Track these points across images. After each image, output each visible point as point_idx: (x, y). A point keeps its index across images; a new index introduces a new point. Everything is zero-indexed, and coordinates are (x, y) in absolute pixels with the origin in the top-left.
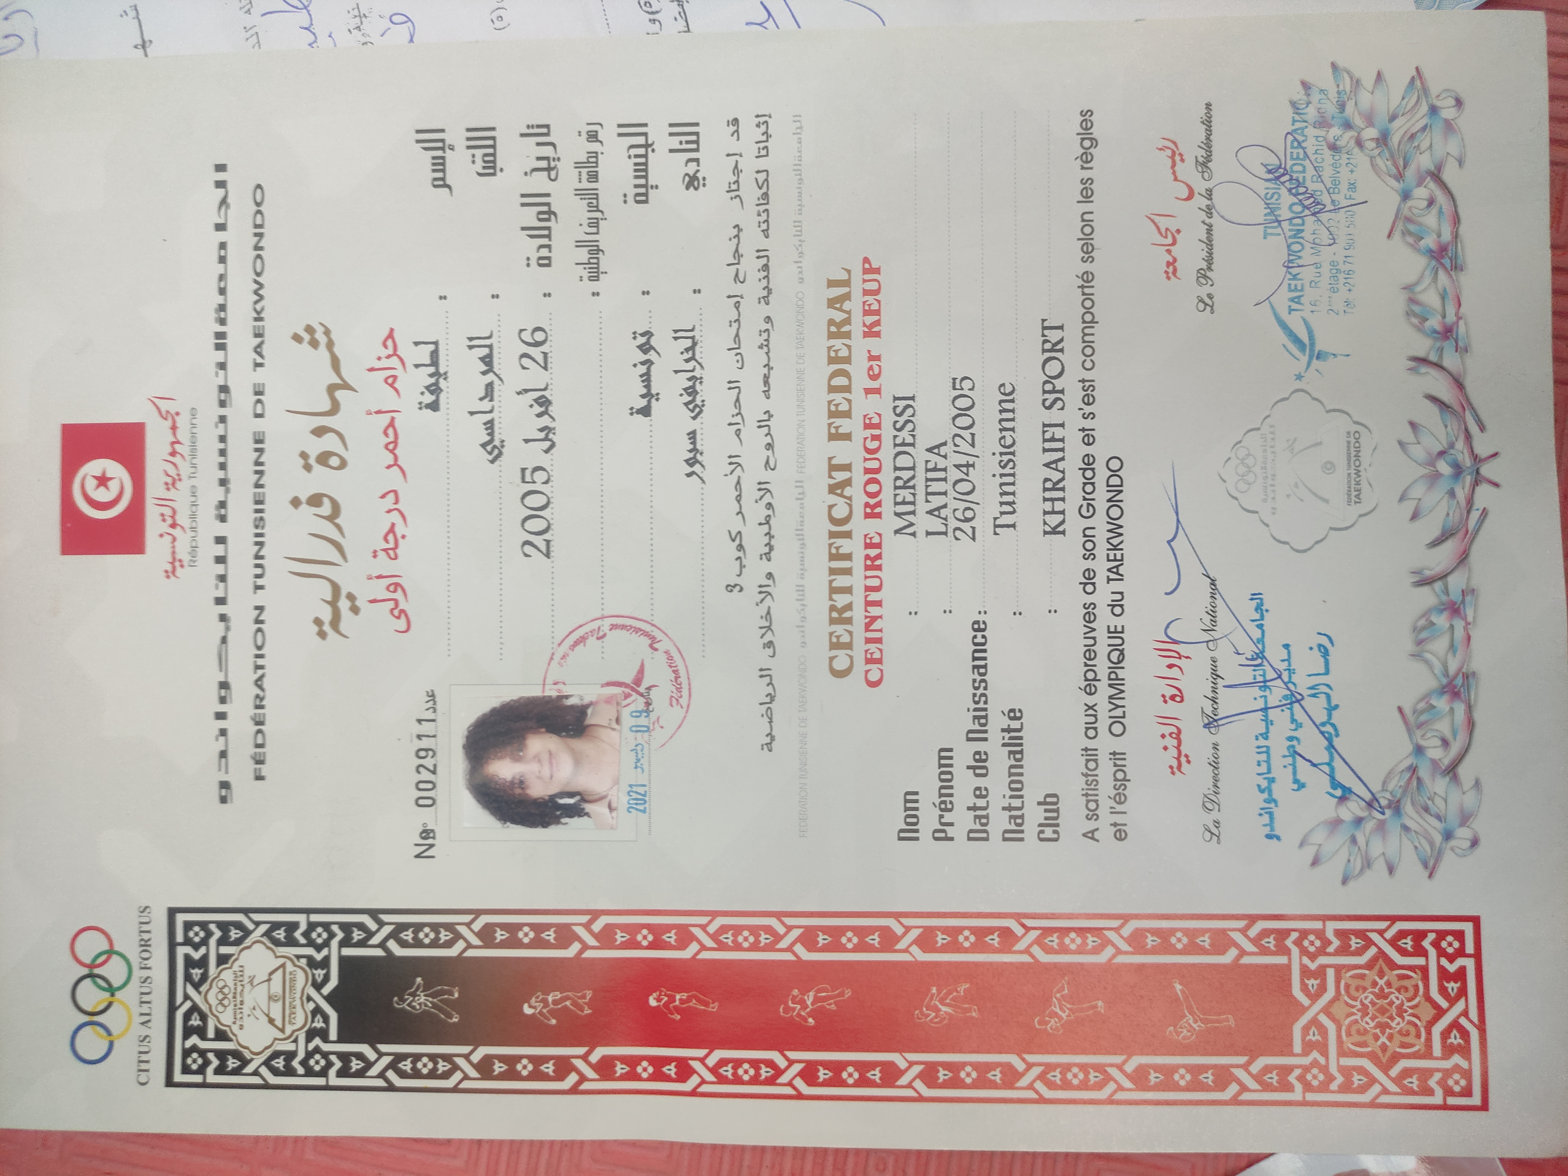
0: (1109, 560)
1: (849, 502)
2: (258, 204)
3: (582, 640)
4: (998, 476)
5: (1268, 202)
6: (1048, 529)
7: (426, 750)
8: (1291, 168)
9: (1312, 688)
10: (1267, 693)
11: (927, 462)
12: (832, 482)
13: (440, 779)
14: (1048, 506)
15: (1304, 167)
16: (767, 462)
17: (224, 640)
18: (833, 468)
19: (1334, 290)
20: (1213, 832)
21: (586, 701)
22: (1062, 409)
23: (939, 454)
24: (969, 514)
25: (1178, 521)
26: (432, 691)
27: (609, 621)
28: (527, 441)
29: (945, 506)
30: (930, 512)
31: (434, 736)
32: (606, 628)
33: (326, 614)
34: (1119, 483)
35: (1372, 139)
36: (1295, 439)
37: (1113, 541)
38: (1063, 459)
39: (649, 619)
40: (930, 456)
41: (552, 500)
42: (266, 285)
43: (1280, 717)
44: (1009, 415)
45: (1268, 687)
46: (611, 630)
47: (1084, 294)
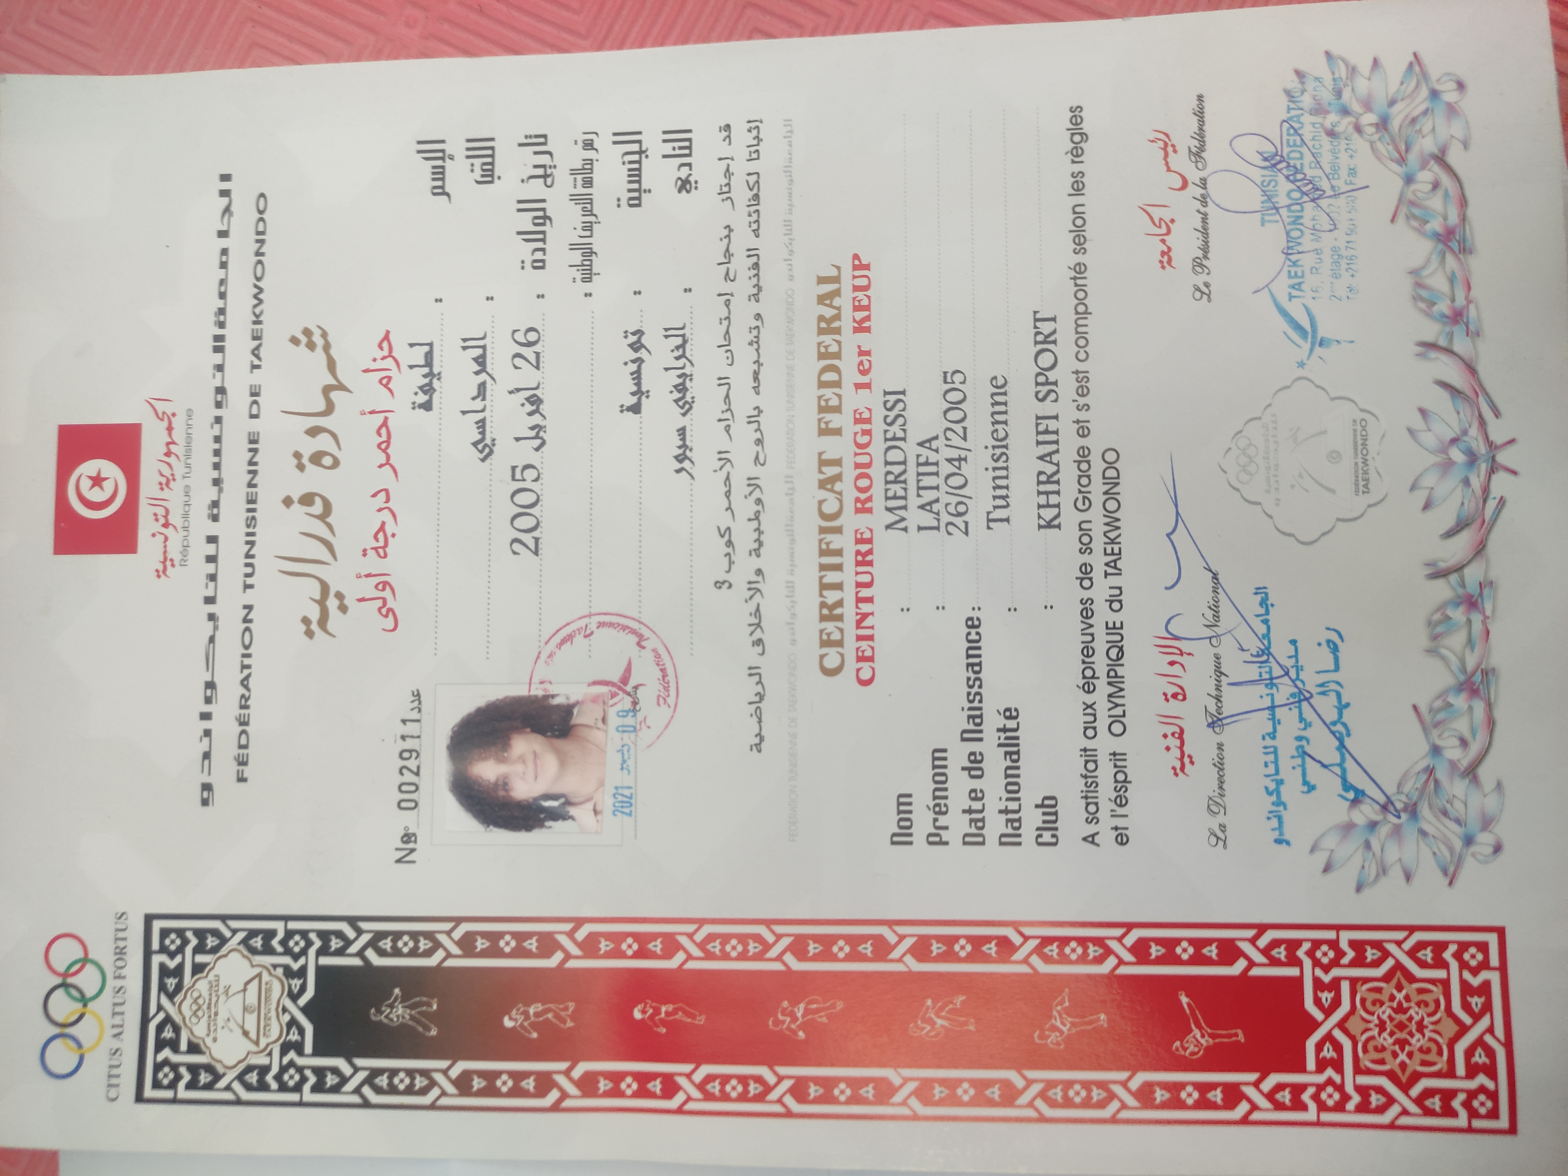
0: (1106, 554)
1: (839, 497)
2: (261, 212)
3: (569, 638)
4: (990, 470)
5: (1264, 189)
6: (1042, 523)
7: (410, 751)
8: (1288, 155)
9: (1322, 685)
10: (1274, 690)
11: (918, 456)
12: (822, 477)
13: (424, 781)
14: (1043, 500)
15: (1301, 153)
16: (757, 458)
17: (212, 640)
18: (823, 463)
19: (1336, 276)
20: (1219, 837)
21: (572, 700)
22: (1056, 400)
23: (930, 448)
24: (962, 508)
25: (1178, 513)
26: (418, 691)
27: (595, 620)
28: (517, 439)
29: (937, 501)
30: (922, 507)
31: (419, 737)
32: (593, 626)
33: (314, 613)
34: (1115, 475)
35: (1371, 125)
36: (1298, 429)
37: (1109, 535)
38: (1057, 451)
39: (636, 616)
40: (921, 450)
41: (541, 498)
42: (265, 291)
43: (1288, 717)
44: (1002, 408)
45: (1275, 685)
46: (598, 627)
47: (1076, 285)
